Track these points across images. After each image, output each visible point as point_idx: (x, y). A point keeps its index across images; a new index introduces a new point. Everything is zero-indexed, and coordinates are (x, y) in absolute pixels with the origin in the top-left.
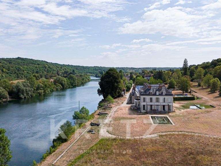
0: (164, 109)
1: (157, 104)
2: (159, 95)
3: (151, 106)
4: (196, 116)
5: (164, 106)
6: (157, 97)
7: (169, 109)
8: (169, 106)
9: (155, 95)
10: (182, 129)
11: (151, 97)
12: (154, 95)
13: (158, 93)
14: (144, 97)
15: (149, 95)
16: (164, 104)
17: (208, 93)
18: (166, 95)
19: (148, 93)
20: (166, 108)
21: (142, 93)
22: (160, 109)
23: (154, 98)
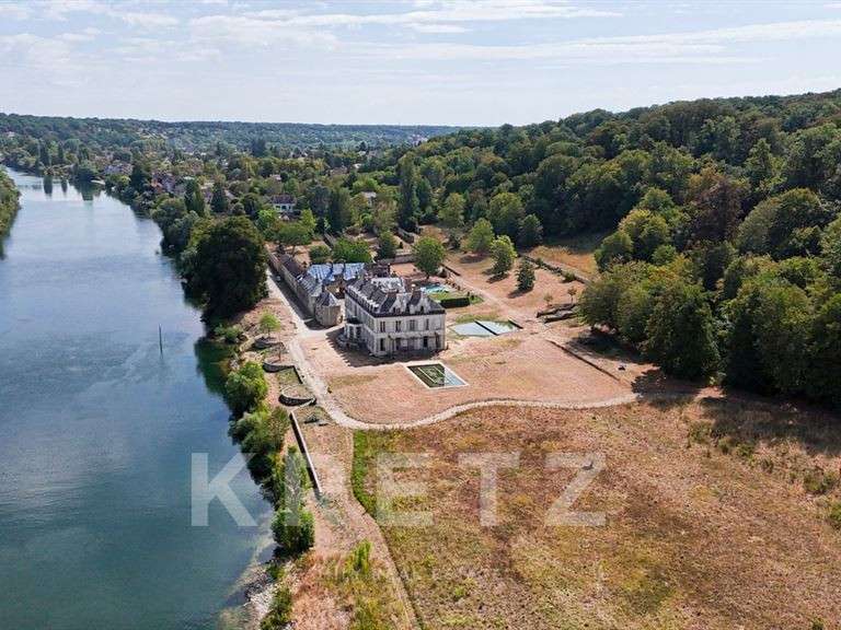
0: (425, 344)
1: (412, 334)
2: (417, 314)
3: (398, 340)
4: (498, 358)
5: (425, 339)
6: (411, 318)
7: (438, 344)
8: (437, 336)
9: (407, 313)
10: (491, 395)
11: (398, 319)
12: (404, 314)
13: (412, 310)
14: (383, 319)
15: (393, 315)
16: (427, 333)
17: (488, 277)
18: (431, 313)
19: (391, 310)
20: (432, 343)
21: (378, 312)
22: (419, 344)
23: (405, 320)
